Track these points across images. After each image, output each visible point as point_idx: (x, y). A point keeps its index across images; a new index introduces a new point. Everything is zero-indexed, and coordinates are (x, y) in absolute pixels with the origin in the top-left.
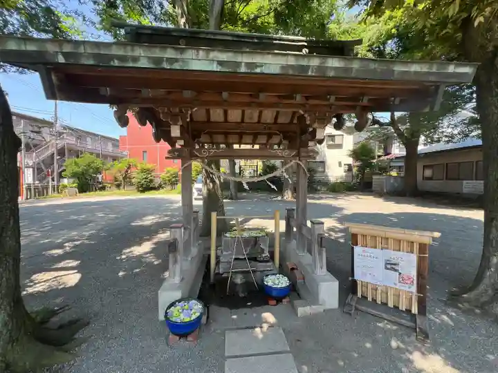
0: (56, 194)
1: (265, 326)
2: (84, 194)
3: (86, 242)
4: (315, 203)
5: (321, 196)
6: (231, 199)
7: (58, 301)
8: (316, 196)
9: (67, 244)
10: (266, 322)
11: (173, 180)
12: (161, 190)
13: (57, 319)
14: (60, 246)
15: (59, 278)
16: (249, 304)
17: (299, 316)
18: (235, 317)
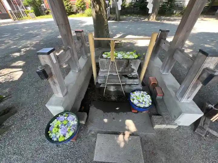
0: (26, 17)
1: (127, 134)
2: (39, 17)
3: (32, 48)
4: (171, 24)
5: (175, 18)
6: (116, 20)
7: (7, 90)
8: (172, 18)
9: (22, 50)
10: (128, 130)
11: (83, 6)
12: (78, 15)
13: (2, 105)
14: (19, 51)
15: (11, 74)
16: (117, 109)
17: (154, 128)
18: (106, 120)
